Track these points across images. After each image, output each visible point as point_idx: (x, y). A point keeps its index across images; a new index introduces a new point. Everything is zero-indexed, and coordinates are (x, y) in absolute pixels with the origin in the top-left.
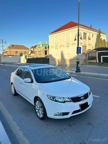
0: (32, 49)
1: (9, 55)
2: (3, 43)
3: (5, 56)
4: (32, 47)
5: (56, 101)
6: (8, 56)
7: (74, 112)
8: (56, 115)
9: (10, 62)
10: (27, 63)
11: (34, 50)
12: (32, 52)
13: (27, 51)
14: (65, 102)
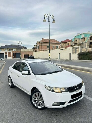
5: (53, 91)
8: (53, 105)
14: (62, 92)
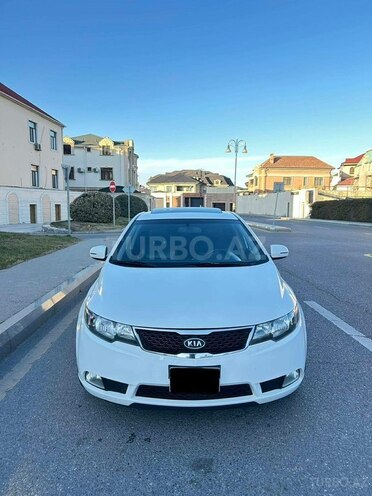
0: (346, 170)
1: (263, 189)
2: (236, 152)
3: (250, 193)
4: (349, 162)
6: (260, 192)
7: (143, 390)
9: (259, 213)
10: (312, 217)
11: (352, 171)
12: (344, 179)
13: (324, 175)
